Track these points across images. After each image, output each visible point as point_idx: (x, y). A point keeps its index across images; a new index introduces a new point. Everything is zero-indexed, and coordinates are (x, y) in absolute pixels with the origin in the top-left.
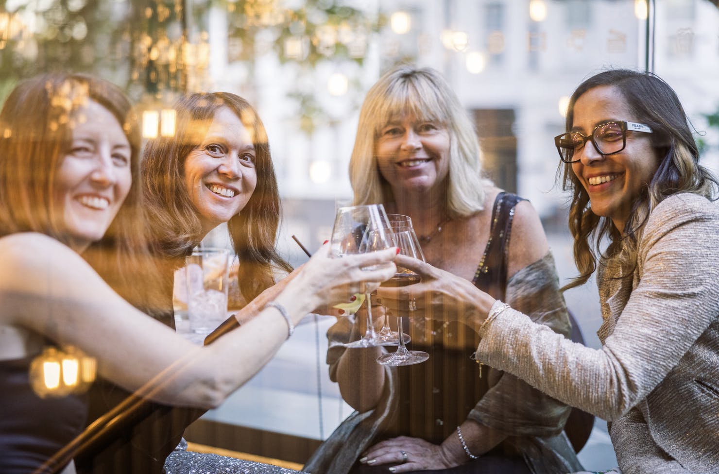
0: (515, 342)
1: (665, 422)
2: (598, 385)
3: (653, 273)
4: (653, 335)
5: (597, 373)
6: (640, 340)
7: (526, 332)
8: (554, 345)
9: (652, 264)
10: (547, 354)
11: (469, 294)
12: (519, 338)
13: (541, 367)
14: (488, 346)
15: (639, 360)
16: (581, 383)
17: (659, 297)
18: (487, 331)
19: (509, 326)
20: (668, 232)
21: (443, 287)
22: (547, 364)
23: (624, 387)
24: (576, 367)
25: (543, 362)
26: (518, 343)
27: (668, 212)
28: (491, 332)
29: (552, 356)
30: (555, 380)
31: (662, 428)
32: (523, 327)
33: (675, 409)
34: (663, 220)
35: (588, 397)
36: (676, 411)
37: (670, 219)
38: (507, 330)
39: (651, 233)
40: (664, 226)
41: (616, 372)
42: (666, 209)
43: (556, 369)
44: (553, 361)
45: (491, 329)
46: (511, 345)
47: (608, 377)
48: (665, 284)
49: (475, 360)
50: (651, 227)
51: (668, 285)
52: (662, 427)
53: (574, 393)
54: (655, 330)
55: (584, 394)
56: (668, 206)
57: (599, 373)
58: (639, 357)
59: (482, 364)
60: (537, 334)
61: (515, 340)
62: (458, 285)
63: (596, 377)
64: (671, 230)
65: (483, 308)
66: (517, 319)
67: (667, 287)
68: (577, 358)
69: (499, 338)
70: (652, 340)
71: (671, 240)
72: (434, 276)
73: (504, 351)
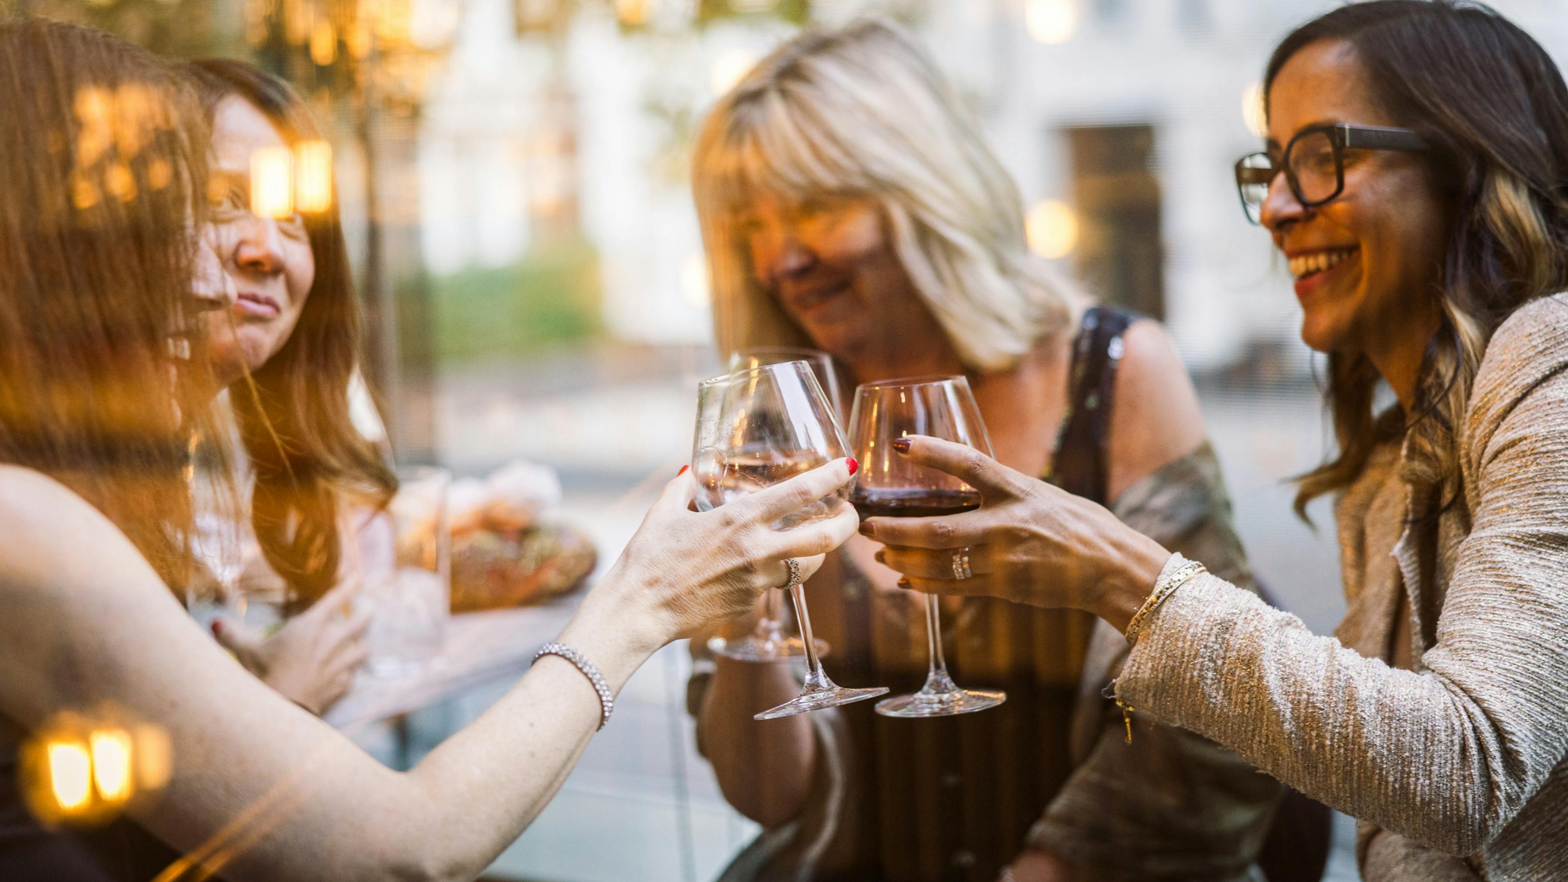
0: (1221, 652)
1: (1520, 848)
2: (1432, 758)
3: (1514, 487)
4: (1546, 637)
5: (1430, 728)
6: (1516, 652)
7: (1252, 629)
8: (1320, 660)
9: (1508, 466)
10: (1304, 682)
11: (1105, 537)
12: (1231, 643)
13: (1288, 715)
14: (1150, 665)
15: (1523, 701)
16: (1389, 750)
17: (1541, 546)
18: (1149, 627)
19: (1207, 613)
20: (1538, 383)
21: (1038, 518)
22: (1302, 706)
23: (1497, 764)
24: (1377, 711)
25: (1292, 703)
26: (1228, 654)
27: (1535, 336)
28: (1161, 630)
29: (1317, 686)
30: (1322, 746)
31: (1513, 865)
32: (1243, 616)
33: (1548, 817)
34: (1524, 356)
35: (1404, 788)
36: (1549, 822)
37: (1541, 352)
38: (1202, 623)
39: (1495, 388)
40: (1527, 369)
41: (1475, 729)
42: (1529, 330)
43: (1328, 717)
44: (1319, 698)
45: (1160, 622)
46: (1211, 660)
47: (1456, 739)
48: (1551, 512)
49: (1114, 700)
50: (1494, 375)
51: (1558, 515)
52: (1514, 861)
53: (1371, 778)
54: (1549, 624)
55: (1396, 780)
56: (1532, 323)
57: (1433, 726)
58: (1522, 694)
59: (1131, 709)
60: (1277, 635)
61: (1221, 648)
62: (1076, 516)
63: (1426, 738)
64: (1546, 378)
65: (1142, 574)
66: (1226, 597)
67: (1556, 518)
68: (1379, 692)
69: (1180, 644)
70: (1545, 652)
71: (1549, 404)
72: (1014, 491)
73: (1192, 677)
